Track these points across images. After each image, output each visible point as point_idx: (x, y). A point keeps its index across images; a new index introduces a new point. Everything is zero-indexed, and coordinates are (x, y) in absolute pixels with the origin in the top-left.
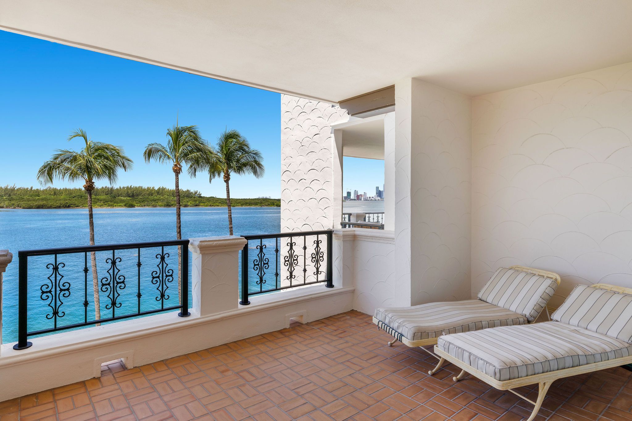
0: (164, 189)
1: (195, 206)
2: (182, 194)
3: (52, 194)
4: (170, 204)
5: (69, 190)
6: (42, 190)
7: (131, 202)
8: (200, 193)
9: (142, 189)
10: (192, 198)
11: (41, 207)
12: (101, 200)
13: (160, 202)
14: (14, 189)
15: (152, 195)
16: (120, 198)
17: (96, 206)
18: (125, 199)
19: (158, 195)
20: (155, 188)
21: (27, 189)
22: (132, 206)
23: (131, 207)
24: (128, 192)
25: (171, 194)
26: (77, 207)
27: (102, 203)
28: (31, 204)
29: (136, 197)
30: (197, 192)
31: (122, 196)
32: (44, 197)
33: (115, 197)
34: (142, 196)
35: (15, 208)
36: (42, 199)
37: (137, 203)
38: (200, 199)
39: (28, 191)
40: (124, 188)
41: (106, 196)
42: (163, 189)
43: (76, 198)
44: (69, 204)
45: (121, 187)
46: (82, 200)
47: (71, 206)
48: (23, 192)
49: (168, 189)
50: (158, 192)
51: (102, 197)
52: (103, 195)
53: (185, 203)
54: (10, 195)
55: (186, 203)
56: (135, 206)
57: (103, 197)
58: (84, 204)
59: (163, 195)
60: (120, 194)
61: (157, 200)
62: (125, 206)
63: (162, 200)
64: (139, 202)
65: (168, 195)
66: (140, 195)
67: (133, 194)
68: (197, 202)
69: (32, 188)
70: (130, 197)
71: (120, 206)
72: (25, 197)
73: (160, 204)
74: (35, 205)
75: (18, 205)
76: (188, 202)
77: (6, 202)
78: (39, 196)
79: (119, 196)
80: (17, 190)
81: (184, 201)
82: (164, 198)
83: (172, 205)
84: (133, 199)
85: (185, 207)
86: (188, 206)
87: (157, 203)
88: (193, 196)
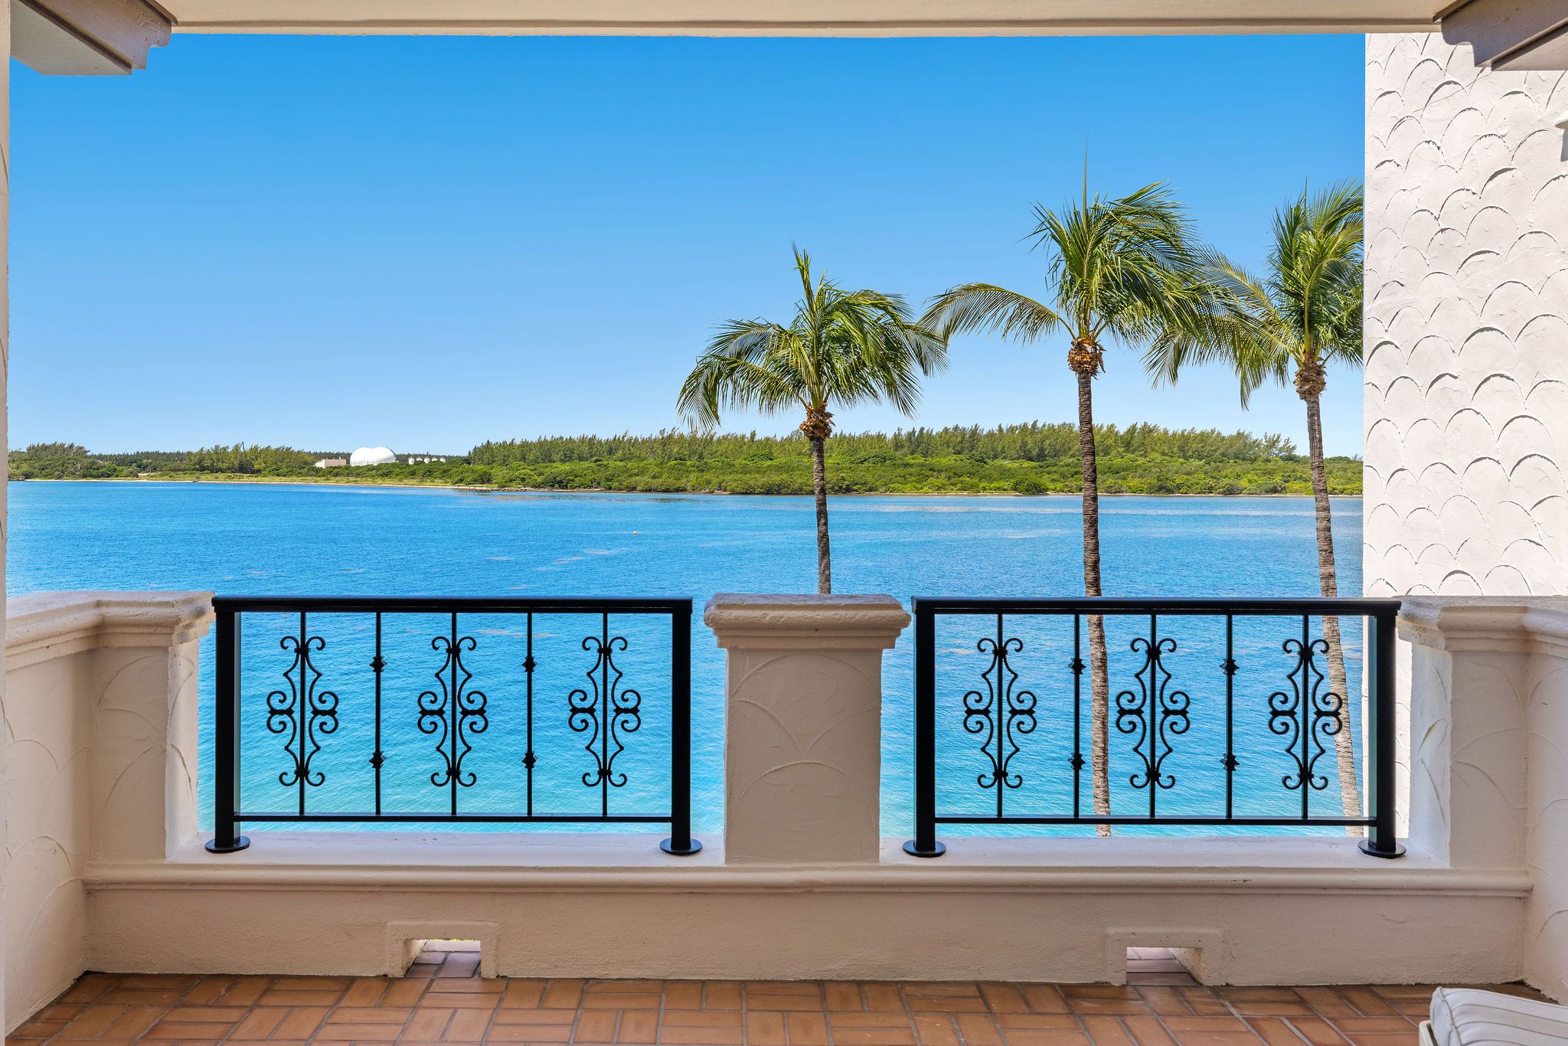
0: (1151, 431)
1: (1267, 492)
2: (1217, 449)
3: (803, 451)
4: (1169, 484)
5: (851, 439)
6: (779, 439)
7: (1033, 478)
8: (1292, 444)
9: (1071, 432)
10: (1255, 465)
11: (775, 490)
12: (940, 471)
13: (1133, 477)
14: (712, 437)
15: (1106, 454)
16: (999, 462)
17: (925, 489)
18: (1016, 465)
19: (1127, 451)
20: (1116, 430)
21: (743, 437)
22: (1037, 490)
23: (1033, 494)
24: (1024, 444)
25: (1175, 450)
26: (871, 490)
27: (942, 479)
28: (751, 483)
29: (1051, 461)
30: (1277, 441)
31: (1005, 458)
32: (784, 460)
33: (982, 461)
34: (1072, 456)
35: (712, 492)
36: (779, 469)
37: (1053, 480)
38: (1291, 465)
39: (745, 444)
40: (1012, 429)
41: (955, 457)
42: (1148, 431)
43: (870, 465)
44: (847, 483)
45: (1004, 427)
46: (884, 471)
47: (855, 488)
48: (732, 446)
49: (1166, 432)
50: (1129, 443)
51: (944, 460)
52: (949, 454)
53: (1226, 481)
54: (701, 457)
55: (1230, 481)
56: (1047, 490)
57: (948, 460)
58: (891, 481)
59: (1146, 452)
60: (999, 449)
61: (1124, 470)
62: (1015, 489)
63: (1140, 471)
64: (1063, 476)
65: (1163, 454)
66: (1065, 452)
67: (1042, 450)
68: (1278, 478)
69: (753, 434)
70: (1030, 459)
71: (998, 489)
73: (1135, 482)
74: (760, 483)
75: (720, 483)
76: (1239, 476)
77: (692, 477)
78: (771, 459)
79: (995, 457)
80: (719, 440)
81: (1224, 473)
82: (1150, 461)
83: (1179, 487)
84: (1041, 467)
85: (1230, 494)
86: (1240, 493)
87: (1124, 479)
88: (1260, 456)
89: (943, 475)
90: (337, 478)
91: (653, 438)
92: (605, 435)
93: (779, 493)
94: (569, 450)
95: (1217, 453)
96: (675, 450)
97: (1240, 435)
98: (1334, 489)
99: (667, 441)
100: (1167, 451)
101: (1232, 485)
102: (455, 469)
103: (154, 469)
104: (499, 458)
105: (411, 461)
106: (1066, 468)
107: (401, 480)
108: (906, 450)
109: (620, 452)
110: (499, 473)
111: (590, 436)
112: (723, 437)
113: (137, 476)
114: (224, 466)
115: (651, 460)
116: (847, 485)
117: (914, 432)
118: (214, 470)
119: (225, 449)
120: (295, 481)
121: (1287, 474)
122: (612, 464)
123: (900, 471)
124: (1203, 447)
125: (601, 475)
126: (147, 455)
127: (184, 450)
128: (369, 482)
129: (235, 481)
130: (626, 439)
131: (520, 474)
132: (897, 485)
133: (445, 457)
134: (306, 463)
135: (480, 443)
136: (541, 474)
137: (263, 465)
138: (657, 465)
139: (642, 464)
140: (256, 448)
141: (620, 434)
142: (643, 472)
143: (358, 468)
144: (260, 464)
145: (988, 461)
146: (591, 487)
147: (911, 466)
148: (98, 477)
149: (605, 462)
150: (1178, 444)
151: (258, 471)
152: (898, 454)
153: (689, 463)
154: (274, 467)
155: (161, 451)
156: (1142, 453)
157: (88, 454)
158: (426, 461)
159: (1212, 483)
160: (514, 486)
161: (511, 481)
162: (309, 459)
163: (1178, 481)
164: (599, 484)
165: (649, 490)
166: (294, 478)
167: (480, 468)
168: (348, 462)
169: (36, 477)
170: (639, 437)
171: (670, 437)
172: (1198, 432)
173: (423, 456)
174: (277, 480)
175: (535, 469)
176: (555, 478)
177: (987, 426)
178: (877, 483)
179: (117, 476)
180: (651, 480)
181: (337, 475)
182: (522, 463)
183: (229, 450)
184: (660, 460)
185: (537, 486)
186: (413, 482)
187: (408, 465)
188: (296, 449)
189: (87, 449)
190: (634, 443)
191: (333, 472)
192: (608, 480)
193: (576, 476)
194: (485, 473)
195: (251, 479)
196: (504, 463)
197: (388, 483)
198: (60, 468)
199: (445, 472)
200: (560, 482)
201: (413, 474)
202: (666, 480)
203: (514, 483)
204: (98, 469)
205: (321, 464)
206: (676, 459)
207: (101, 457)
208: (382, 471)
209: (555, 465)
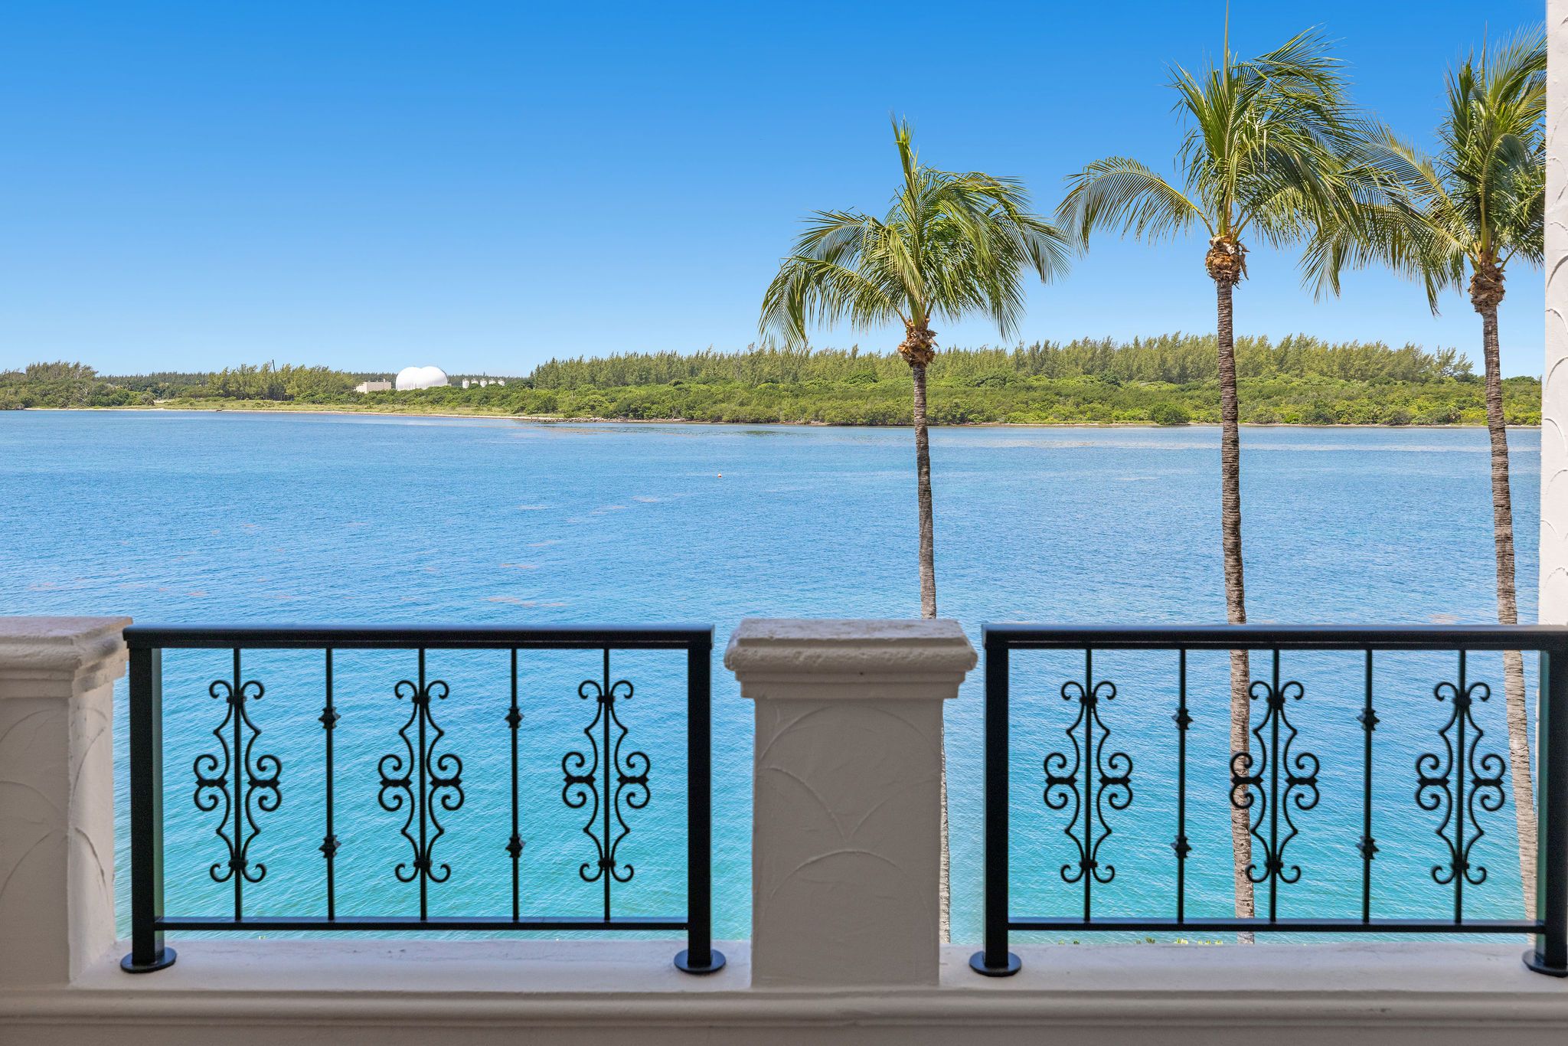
0: (1308, 345)
1: (1439, 422)
2: (1383, 367)
4: (1327, 412)
5: (967, 354)
6: (883, 356)
7: (1173, 404)
8: (1468, 361)
10: (1427, 386)
11: (880, 420)
12: (1068, 396)
13: (1288, 403)
14: (807, 355)
15: (1256, 374)
16: (1134, 384)
17: (1051, 418)
18: (1154, 388)
19: (1280, 370)
20: (1268, 343)
21: (843, 353)
22: (1178, 419)
23: (1173, 424)
24: (1164, 361)
25: (1335, 368)
26: (988, 420)
27: (1070, 407)
28: (853, 411)
29: (1193, 383)
30: (1451, 357)
31: (1141, 379)
32: (890, 382)
33: (1115, 382)
35: (808, 423)
36: (885, 393)
37: (1196, 407)
38: (1466, 387)
39: (845, 362)
40: (1150, 343)
41: (1084, 377)
42: (1304, 345)
43: (988, 388)
44: (961, 410)
45: (1141, 341)
46: (1004, 396)
47: (971, 417)
48: (830, 365)
49: (1325, 347)
50: (1282, 360)
51: (1072, 382)
52: (1077, 374)
53: (1393, 407)
54: (795, 379)
55: (1397, 408)
56: (1189, 419)
57: (1075, 381)
58: (1012, 409)
60: (1134, 368)
61: (1276, 394)
62: (1153, 419)
63: (1295, 395)
64: (1207, 401)
65: (1322, 373)
66: (1210, 371)
67: (1184, 368)
68: (1452, 405)
69: (855, 351)
70: (1170, 381)
71: (1133, 418)
72: (836, 385)
73: (1289, 410)
74: (862, 411)
75: (817, 412)
76: (1407, 401)
77: (786, 404)
78: (875, 381)
79: (1130, 378)
80: (816, 357)
81: (1390, 398)
82: (1306, 383)
83: (1339, 415)
84: (1183, 390)
85: (1397, 424)
86: (1409, 423)
87: (1277, 405)
88: (1432, 376)
89: (1071, 400)
90: (381, 406)
91: (741, 354)
92: (686, 350)
93: (884, 424)
94: (643, 371)
95: (1383, 373)
96: (766, 370)
97: (1409, 350)
98: (1515, 418)
99: (756, 359)
100: (1325, 370)
101: (1399, 413)
102: (515, 395)
103: (172, 395)
104: (565, 381)
105: (465, 384)
106: (1209, 393)
107: (453, 408)
108: (1028, 369)
109: (704, 372)
110: (566, 399)
111: (669, 353)
112: (821, 352)
113: (153, 404)
114: (252, 391)
115: (738, 383)
116: (962, 414)
117: (1038, 347)
118: (241, 396)
119: (252, 369)
120: (332, 409)
121: (1463, 399)
122: (695, 387)
123: (1022, 396)
124: (1367, 365)
125: (680, 402)
126: (164, 377)
127: (206, 371)
128: (417, 411)
129: (265, 410)
130: (710, 355)
131: (590, 400)
132: (1018, 413)
133: (504, 379)
134: (345, 387)
135: (543, 360)
136: (613, 400)
137: (297, 389)
138: (745, 389)
139: (728, 388)
140: (288, 368)
141: (703, 350)
142: (729, 398)
143: (405, 393)
144: (293, 388)
145: (1122, 382)
146: (670, 416)
147: (1034, 389)
148: (108, 405)
149: (686, 385)
150: (1338, 361)
151: (291, 397)
152: (1020, 374)
153: (781, 386)
154: (309, 392)
155: (180, 372)
156: (1298, 372)
157: (97, 376)
158: (483, 384)
159: (1377, 410)
160: (583, 416)
161: (579, 409)
162: (349, 382)
163: (1338, 408)
164: (679, 412)
165: (736, 421)
166: (332, 406)
167: (544, 392)
168: (393, 385)
169: (38, 405)
170: (725, 353)
171: (760, 353)
172: (1362, 346)
173: (479, 378)
174: (312, 408)
175: (607, 394)
176: (629, 406)
177: (1122, 337)
178: (996, 412)
179: (130, 404)
180: (738, 408)
181: (380, 402)
182: (592, 386)
183: (258, 371)
184: (749, 382)
185: (608, 416)
186: (469, 410)
187: (461, 389)
188: (333, 369)
189: (95, 369)
190: (720, 361)
191: (377, 398)
192: (689, 408)
193: (653, 403)
194: (550, 399)
195: (284, 407)
196: (572, 386)
197: (439, 411)
198: (65, 394)
199: (504, 397)
200: (636, 410)
201: (468, 401)
202: (755, 408)
203: (582, 413)
204: (108, 395)
205: (363, 388)
206: (767, 382)
207: (112, 380)
208: (432, 397)
209: (629, 388)
